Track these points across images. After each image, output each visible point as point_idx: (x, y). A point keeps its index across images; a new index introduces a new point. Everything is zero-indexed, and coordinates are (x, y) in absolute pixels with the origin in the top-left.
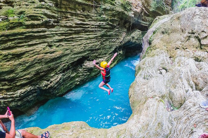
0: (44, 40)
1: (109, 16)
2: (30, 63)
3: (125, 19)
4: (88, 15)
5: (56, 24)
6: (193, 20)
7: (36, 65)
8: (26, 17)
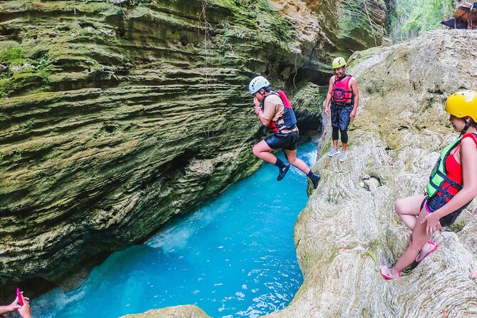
0: (94, 115)
1: (244, 54)
2: (64, 170)
3: (282, 59)
4: (196, 54)
5: (120, 77)
6: (438, 60)
7: (79, 174)
8: (50, 64)
